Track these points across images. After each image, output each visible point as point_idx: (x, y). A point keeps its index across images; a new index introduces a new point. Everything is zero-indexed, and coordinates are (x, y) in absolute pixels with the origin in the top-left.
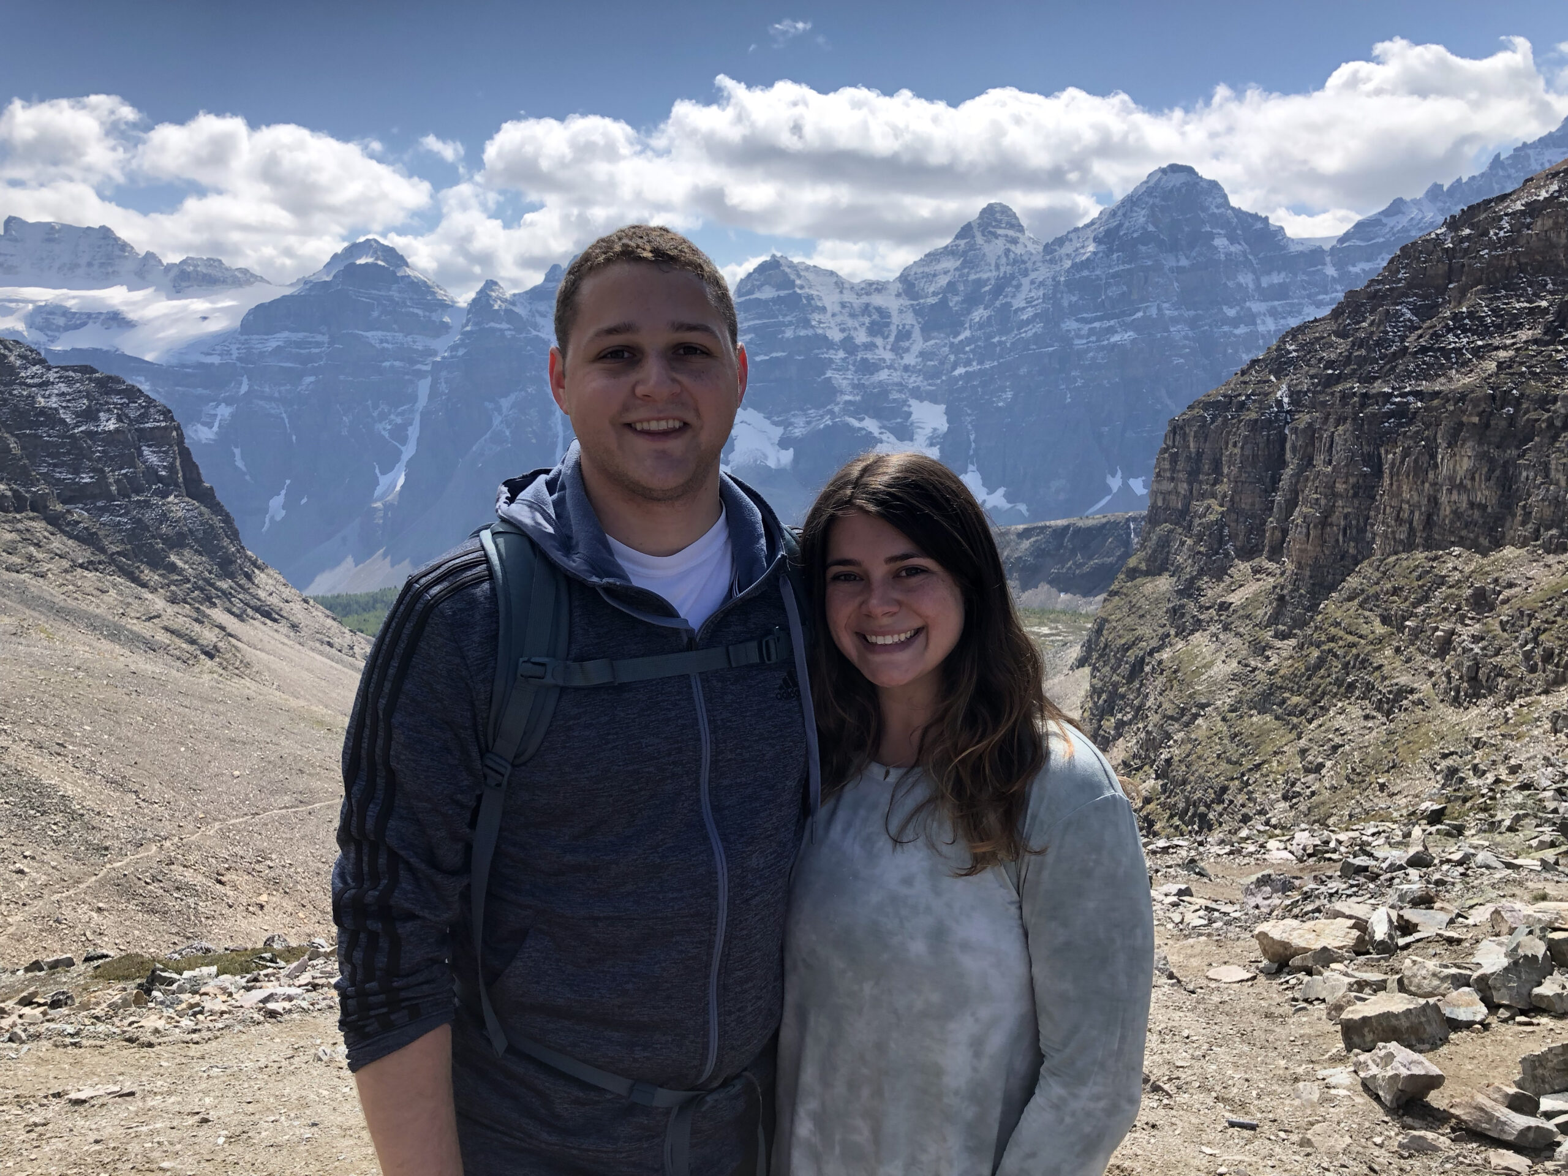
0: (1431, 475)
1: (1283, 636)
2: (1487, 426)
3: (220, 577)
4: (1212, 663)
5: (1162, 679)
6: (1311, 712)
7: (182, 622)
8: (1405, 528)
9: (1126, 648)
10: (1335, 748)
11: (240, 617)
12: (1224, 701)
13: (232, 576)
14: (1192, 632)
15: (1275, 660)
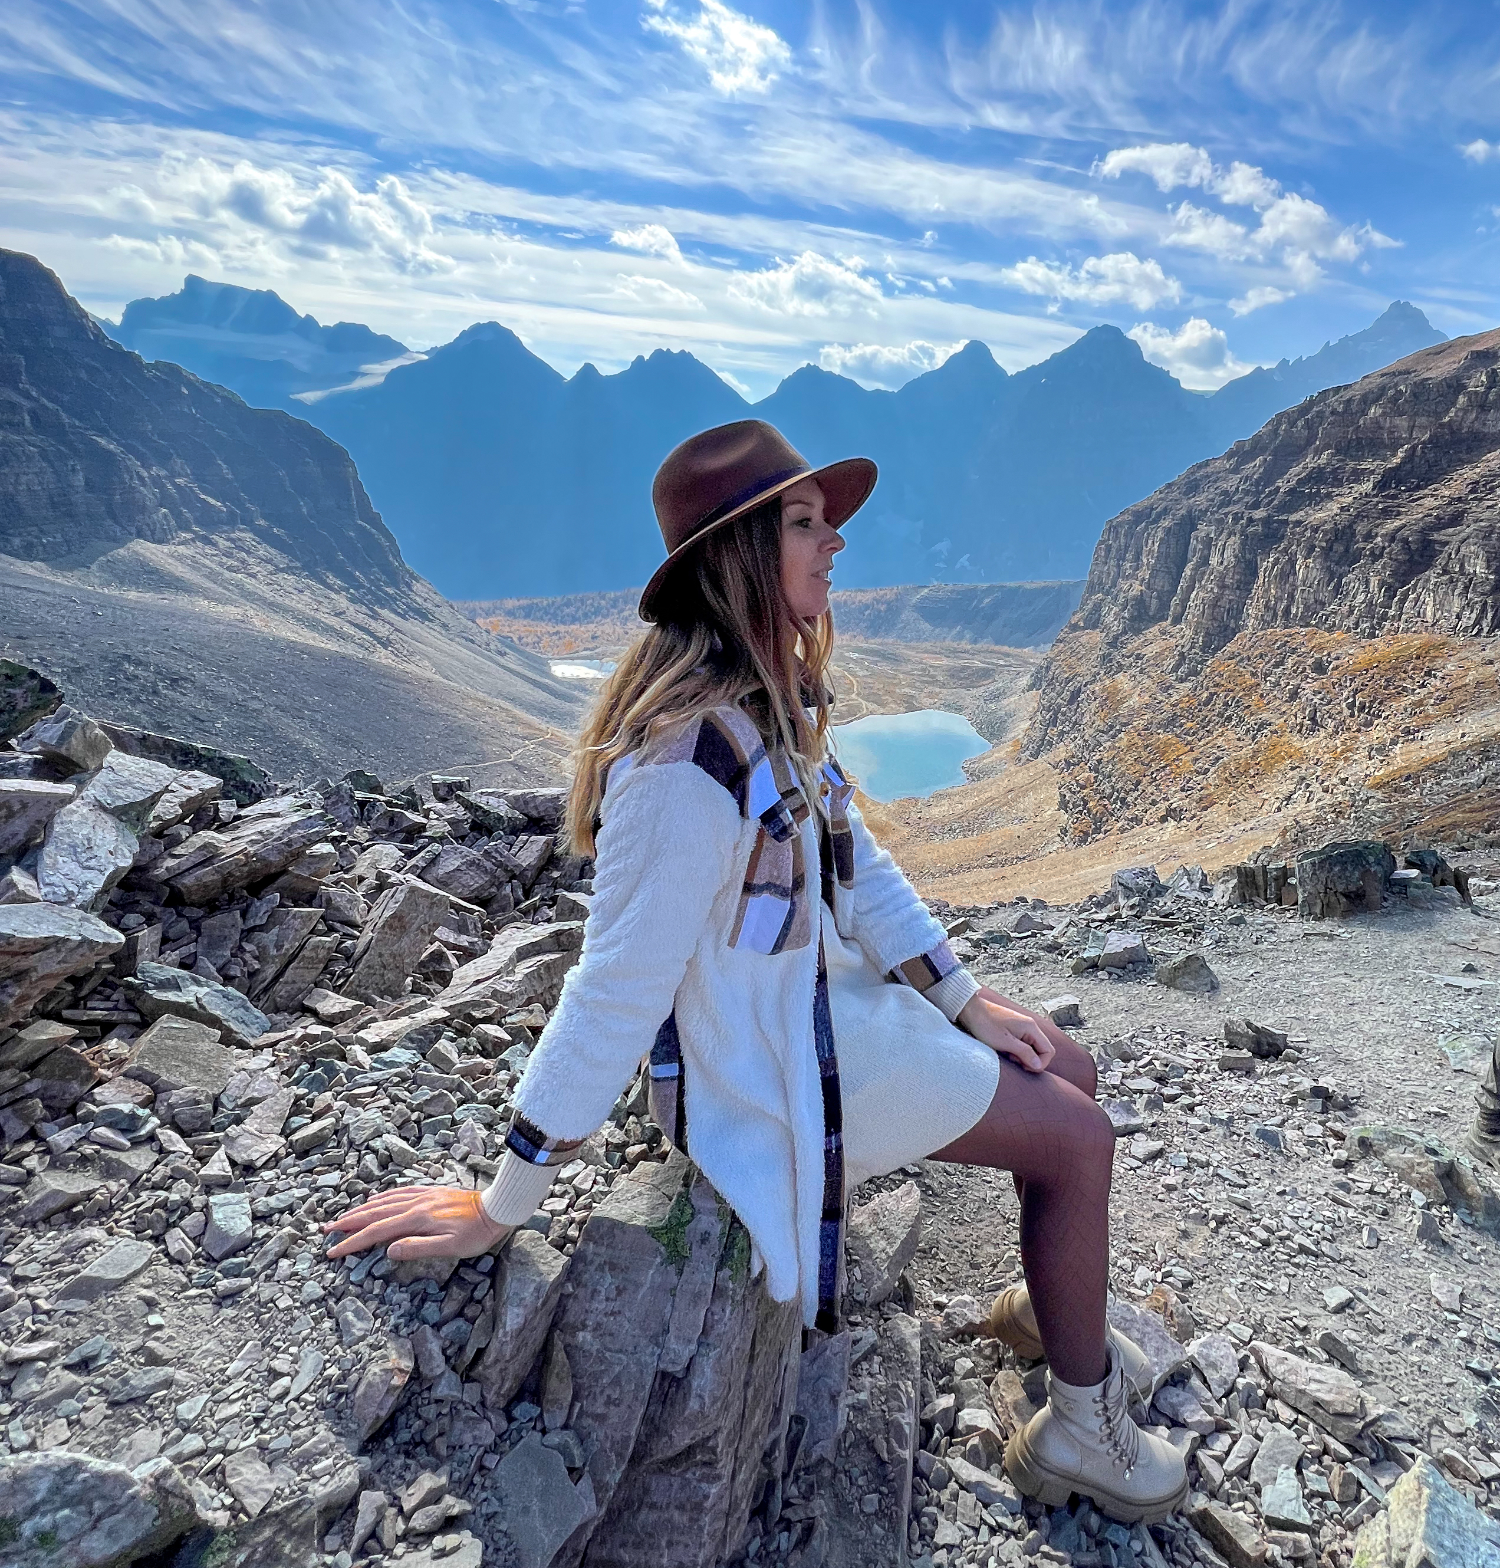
0: (1291, 579)
1: (1182, 680)
2: (1331, 549)
3: (387, 585)
4: (1131, 695)
5: (1094, 705)
6: (1201, 733)
7: (360, 618)
8: (1271, 613)
9: (1068, 681)
10: (1218, 759)
11: (403, 616)
12: (1139, 723)
13: (395, 584)
14: (1116, 673)
15: (1175, 697)
